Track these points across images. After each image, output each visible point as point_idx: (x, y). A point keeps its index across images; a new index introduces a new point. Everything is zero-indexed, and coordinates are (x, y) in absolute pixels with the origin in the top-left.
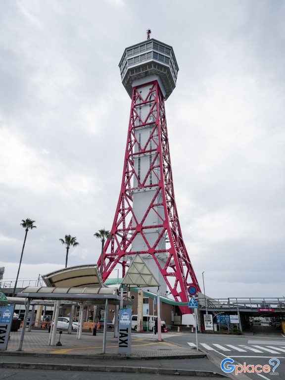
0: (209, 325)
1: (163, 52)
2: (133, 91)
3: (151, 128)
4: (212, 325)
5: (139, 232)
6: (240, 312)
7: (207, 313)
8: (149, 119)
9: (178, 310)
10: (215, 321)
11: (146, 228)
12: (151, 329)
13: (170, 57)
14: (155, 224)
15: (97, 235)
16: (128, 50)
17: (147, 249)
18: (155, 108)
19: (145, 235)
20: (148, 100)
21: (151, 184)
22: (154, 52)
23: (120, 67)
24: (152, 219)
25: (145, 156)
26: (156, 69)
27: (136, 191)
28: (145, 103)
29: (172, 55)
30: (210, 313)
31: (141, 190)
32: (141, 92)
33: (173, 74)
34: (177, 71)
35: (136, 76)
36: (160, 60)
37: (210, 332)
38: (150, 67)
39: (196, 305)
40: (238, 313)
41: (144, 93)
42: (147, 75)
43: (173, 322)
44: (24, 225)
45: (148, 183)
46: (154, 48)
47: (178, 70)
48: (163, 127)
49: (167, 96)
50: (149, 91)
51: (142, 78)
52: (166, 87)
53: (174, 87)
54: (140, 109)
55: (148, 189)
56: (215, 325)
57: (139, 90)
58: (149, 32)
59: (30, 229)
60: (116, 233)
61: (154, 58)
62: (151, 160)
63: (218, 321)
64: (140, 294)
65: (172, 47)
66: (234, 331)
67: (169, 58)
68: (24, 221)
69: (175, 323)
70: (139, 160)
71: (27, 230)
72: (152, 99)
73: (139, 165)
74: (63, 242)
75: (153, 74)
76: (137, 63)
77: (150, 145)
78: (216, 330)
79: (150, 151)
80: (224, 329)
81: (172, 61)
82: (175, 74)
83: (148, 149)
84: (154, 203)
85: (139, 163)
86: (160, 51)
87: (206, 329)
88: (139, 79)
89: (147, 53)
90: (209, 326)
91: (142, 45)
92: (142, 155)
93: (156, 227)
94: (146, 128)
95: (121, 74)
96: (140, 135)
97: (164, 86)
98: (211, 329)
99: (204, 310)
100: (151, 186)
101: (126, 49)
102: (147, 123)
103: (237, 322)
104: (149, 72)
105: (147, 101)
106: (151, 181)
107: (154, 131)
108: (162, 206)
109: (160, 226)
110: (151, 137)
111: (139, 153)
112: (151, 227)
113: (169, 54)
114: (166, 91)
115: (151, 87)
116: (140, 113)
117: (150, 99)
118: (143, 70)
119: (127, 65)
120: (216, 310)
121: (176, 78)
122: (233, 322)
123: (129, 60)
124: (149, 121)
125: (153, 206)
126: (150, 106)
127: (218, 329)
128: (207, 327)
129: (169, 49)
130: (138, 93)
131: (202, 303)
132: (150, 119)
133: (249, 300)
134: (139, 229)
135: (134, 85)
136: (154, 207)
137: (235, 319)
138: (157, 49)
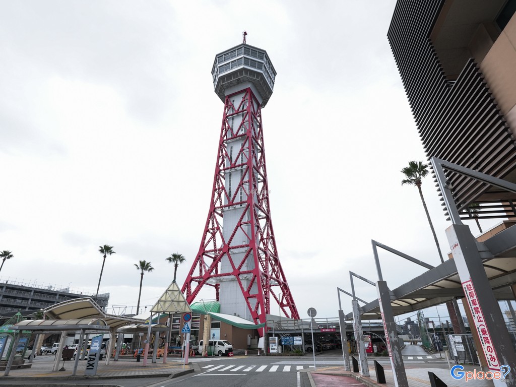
0: (274, 347)
1: (256, 57)
2: (227, 100)
3: (242, 140)
4: (276, 347)
5: (225, 253)
6: (304, 333)
7: (274, 335)
8: (240, 130)
10: (280, 343)
11: (233, 248)
14: (244, 244)
15: (170, 259)
16: (219, 57)
17: (231, 271)
18: (247, 118)
19: (232, 256)
20: (241, 109)
21: (241, 200)
22: (245, 58)
23: (213, 74)
24: (240, 239)
25: (236, 170)
26: (248, 76)
27: (226, 209)
28: (237, 113)
29: (267, 59)
30: (276, 335)
31: (231, 208)
32: (234, 101)
33: (268, 81)
34: (275, 75)
35: (228, 85)
36: (251, 66)
37: (274, 354)
38: (241, 74)
40: (303, 334)
41: (237, 102)
42: (239, 82)
44: (102, 251)
45: (237, 200)
46: (245, 54)
47: (275, 74)
49: (265, 103)
50: (242, 99)
51: (234, 85)
52: (261, 93)
53: (271, 93)
54: (233, 119)
55: (238, 206)
56: (280, 347)
57: (232, 99)
58: (245, 34)
59: (108, 255)
60: (203, 254)
61: (245, 64)
62: (241, 174)
63: (283, 343)
64: (206, 319)
65: (265, 51)
66: (297, 352)
67: (262, 63)
68: (102, 247)
69: (252, 347)
70: (230, 175)
71: (105, 257)
72: (244, 109)
73: (230, 181)
74: (138, 268)
75: (245, 81)
76: (228, 70)
77: (242, 158)
78: (280, 352)
79: (242, 165)
80: (288, 350)
81: (267, 66)
82: (271, 79)
83: (239, 162)
84: (242, 221)
85: (230, 178)
86: (252, 56)
87: (271, 351)
88: (231, 87)
89: (238, 59)
90: (275, 348)
91: (238, 48)
92: (233, 170)
93: (242, 247)
94: (237, 140)
95: (214, 82)
96: (232, 148)
97: (259, 93)
98: (276, 351)
99: (271, 332)
100: (241, 203)
101: (217, 55)
102: (238, 135)
103: (300, 343)
104: (241, 79)
105: (239, 111)
106: (241, 197)
107: (245, 143)
108: (250, 224)
109: (247, 246)
110: (242, 150)
111: (230, 168)
112: (237, 247)
113: (262, 59)
114: (262, 98)
115: (243, 95)
116: (233, 123)
117: (243, 108)
118: (227, 80)
119: (218, 73)
120: (282, 332)
121: (274, 83)
122: (296, 343)
123: (219, 67)
124: (241, 133)
125: (241, 225)
126: (243, 115)
127: (282, 351)
128: (272, 349)
129: (262, 54)
130: (231, 102)
131: (271, 325)
132: (242, 130)
133: (326, 320)
134: (227, 249)
135: (227, 93)
136: (242, 226)
137: (298, 341)
138: (249, 55)
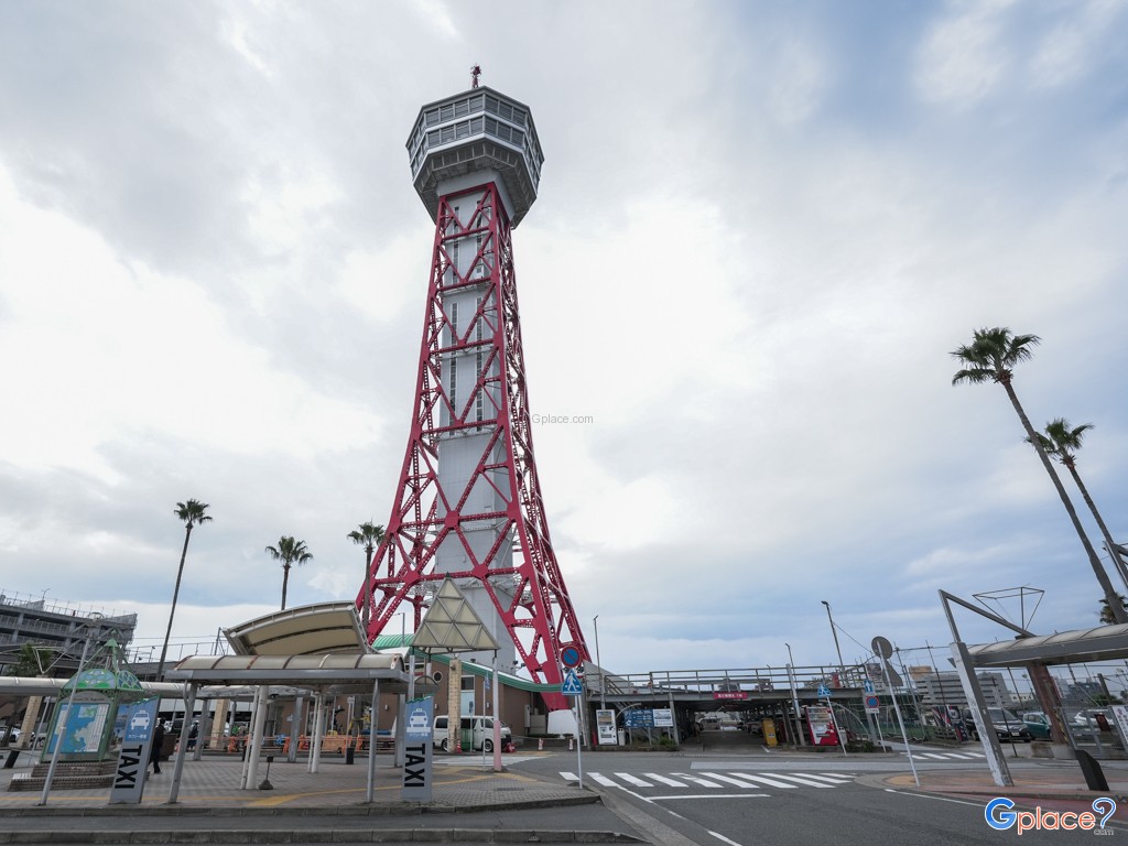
0: (608, 732)
1: (509, 118)
2: (438, 205)
3: (479, 290)
4: (613, 732)
5: (453, 529)
6: (676, 703)
7: (603, 706)
8: (475, 270)
9: (540, 702)
10: (620, 722)
11: (468, 519)
12: (478, 745)
13: (524, 130)
14: (488, 511)
15: (355, 535)
16: (429, 111)
17: (470, 567)
18: (489, 247)
19: (468, 537)
20: (474, 227)
21: (480, 419)
22: (487, 117)
23: (409, 149)
24: (482, 499)
25: (467, 355)
26: (493, 157)
27: (446, 435)
28: (467, 234)
29: (530, 126)
30: (610, 706)
31: (457, 434)
32: (457, 209)
33: (530, 170)
34: (541, 163)
35: (446, 172)
36: (501, 136)
37: (609, 748)
38: (479, 152)
39: (579, 689)
40: (672, 704)
41: (466, 211)
42: (471, 169)
43: (529, 729)
44: (183, 514)
45: (472, 418)
46: (487, 109)
47: (541, 160)
48: (509, 290)
49: (518, 220)
50: (476, 207)
51: (460, 175)
52: (514, 198)
53: (533, 198)
54: (456, 246)
55: (474, 430)
56: (621, 732)
57: (453, 204)
58: (477, 71)
59: (196, 523)
60: (400, 531)
61: (488, 130)
62: (479, 365)
63: (628, 723)
64: (454, 669)
65: (528, 108)
66: (663, 743)
67: (522, 133)
68: (182, 506)
69: (533, 732)
70: (453, 363)
71: (190, 527)
72: (482, 226)
73: (453, 377)
74: (277, 554)
75: (485, 168)
76: (449, 140)
77: (479, 330)
78: (622, 743)
79: (479, 344)
80: (640, 740)
81: (530, 139)
82: (535, 169)
83: (473, 338)
84: (487, 463)
85: (453, 371)
86: (502, 115)
87: (602, 741)
88: (452, 177)
89: (472, 120)
90: (609, 735)
91: (459, 100)
92: (459, 353)
93: (490, 516)
94: (468, 292)
95: (412, 166)
96: (455, 306)
97: (510, 195)
98: (613, 740)
99: (596, 699)
100: (479, 425)
101: (424, 108)
102: (470, 279)
103: (669, 723)
104: (477, 164)
105: (472, 229)
106: (479, 412)
107: (487, 297)
108: (506, 470)
109: (501, 515)
110: (481, 312)
111: (453, 349)
112: (479, 517)
113: (522, 124)
114: (514, 207)
115: (480, 197)
116: (456, 255)
117: (479, 224)
119: (426, 144)
120: (623, 700)
121: (538, 179)
122: (659, 723)
123: (429, 133)
124: (477, 276)
125: (485, 469)
126: (479, 241)
127: (627, 742)
128: (603, 736)
129: (522, 112)
130: (450, 211)
131: (593, 685)
132: (479, 271)
133: (694, 674)
134: (453, 522)
135: (441, 192)
136: (486, 472)
137: (664, 718)
138: (495, 112)
